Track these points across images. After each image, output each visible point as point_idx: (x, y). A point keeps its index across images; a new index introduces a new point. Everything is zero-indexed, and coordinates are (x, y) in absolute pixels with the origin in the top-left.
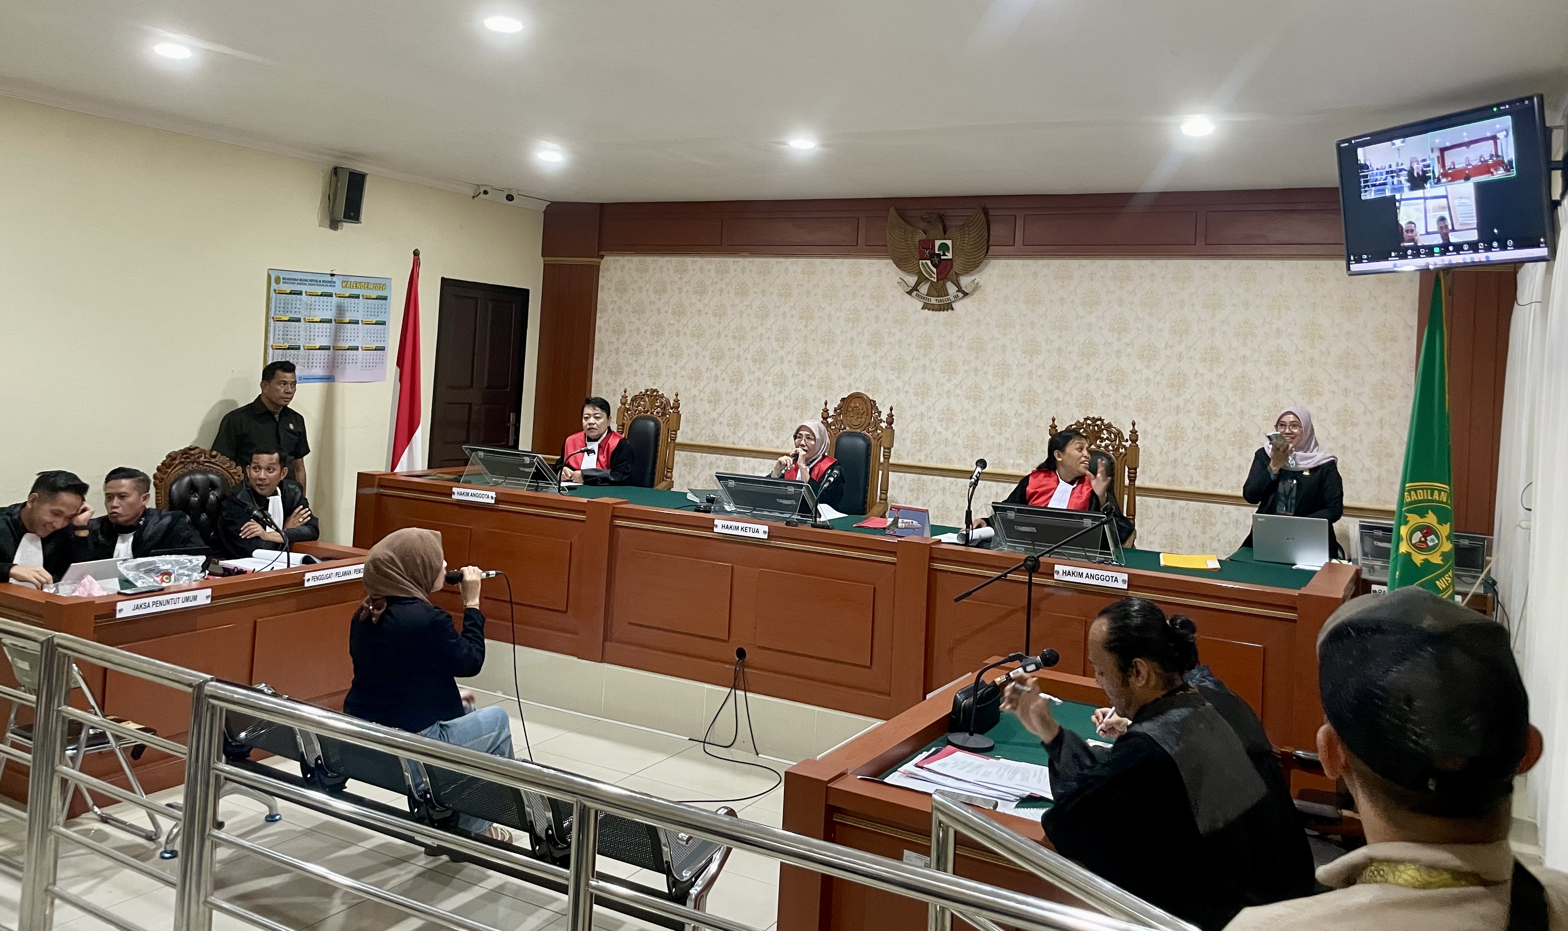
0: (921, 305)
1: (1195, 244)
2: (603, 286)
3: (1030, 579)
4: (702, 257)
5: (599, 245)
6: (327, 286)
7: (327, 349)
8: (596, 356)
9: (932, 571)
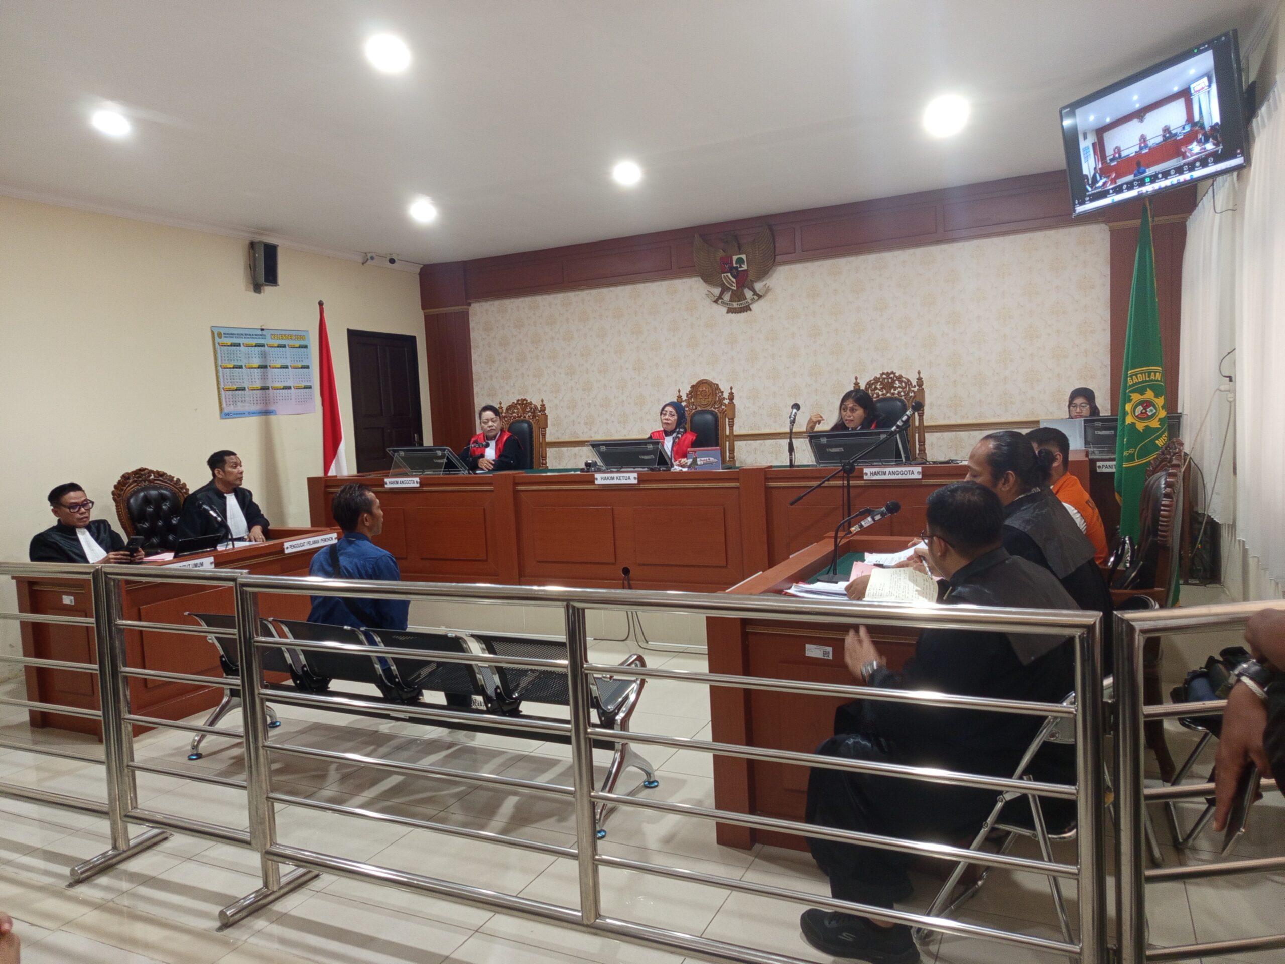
0: (726, 310)
1: (936, 233)
2: (473, 328)
3: (848, 483)
4: (549, 295)
5: (466, 296)
6: (259, 338)
8: (475, 383)
9: (768, 488)
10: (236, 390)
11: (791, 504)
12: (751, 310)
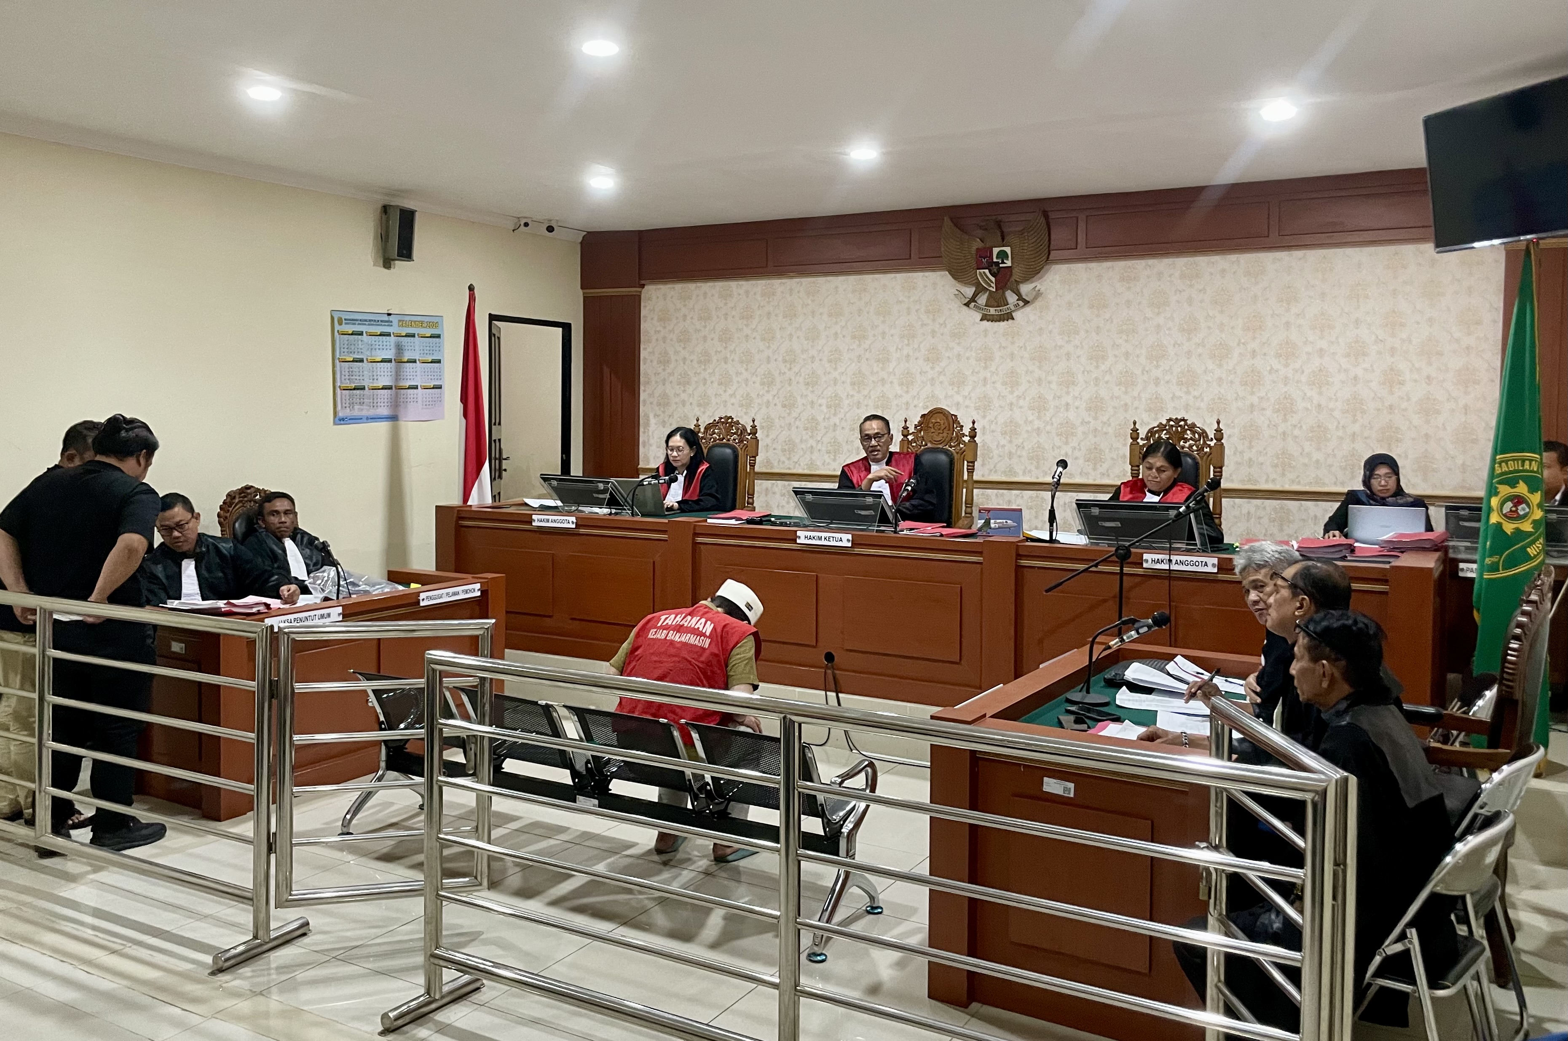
0: (979, 316)
1: (1268, 237)
2: (645, 317)
3: (1122, 570)
4: (747, 280)
5: (639, 276)
6: (385, 325)
7: (389, 389)
8: (642, 388)
9: (1019, 568)
10: (354, 389)
11: (1047, 591)
12: (1013, 319)
